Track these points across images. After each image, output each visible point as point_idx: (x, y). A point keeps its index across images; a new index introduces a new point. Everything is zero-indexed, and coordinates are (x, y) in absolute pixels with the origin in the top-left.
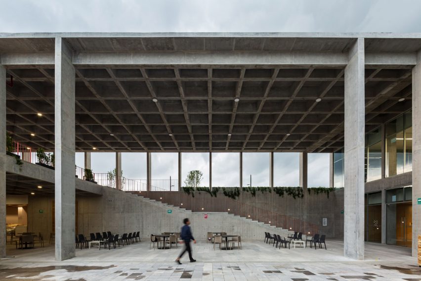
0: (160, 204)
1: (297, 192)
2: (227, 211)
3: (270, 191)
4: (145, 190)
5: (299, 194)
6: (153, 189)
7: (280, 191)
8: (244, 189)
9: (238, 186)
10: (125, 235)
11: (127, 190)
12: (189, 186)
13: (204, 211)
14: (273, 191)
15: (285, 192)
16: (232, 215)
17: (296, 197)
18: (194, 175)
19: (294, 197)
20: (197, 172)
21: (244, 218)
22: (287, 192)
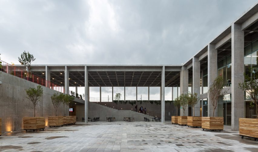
0: (106, 107)
1: (158, 102)
2: (131, 110)
3: (148, 102)
4: (99, 101)
5: (159, 103)
6: (102, 101)
7: (152, 102)
8: (138, 101)
9: (136, 100)
10: (94, 118)
11: (92, 101)
12: (116, 100)
13: (122, 110)
14: (149, 102)
15: (154, 102)
16: (133, 111)
17: (158, 104)
18: (118, 95)
19: (157, 104)
20: (119, 94)
21: (137, 112)
22: (155, 102)
